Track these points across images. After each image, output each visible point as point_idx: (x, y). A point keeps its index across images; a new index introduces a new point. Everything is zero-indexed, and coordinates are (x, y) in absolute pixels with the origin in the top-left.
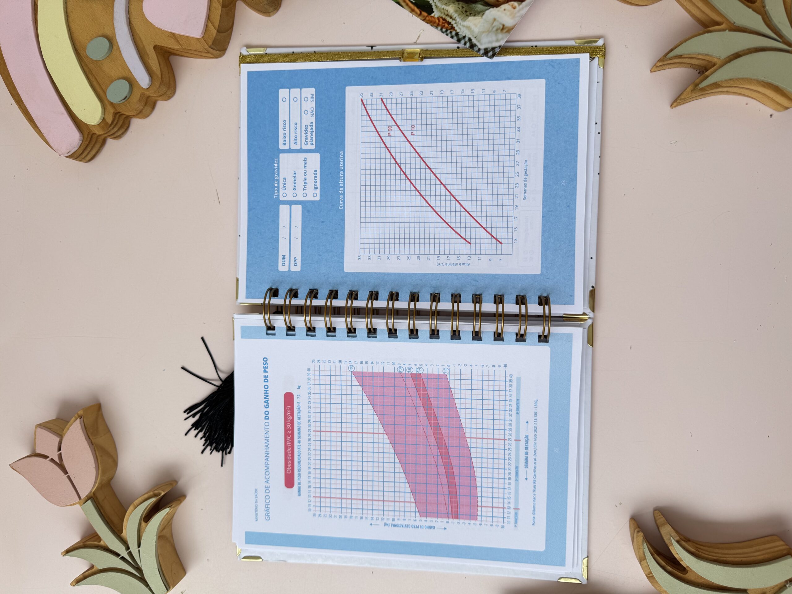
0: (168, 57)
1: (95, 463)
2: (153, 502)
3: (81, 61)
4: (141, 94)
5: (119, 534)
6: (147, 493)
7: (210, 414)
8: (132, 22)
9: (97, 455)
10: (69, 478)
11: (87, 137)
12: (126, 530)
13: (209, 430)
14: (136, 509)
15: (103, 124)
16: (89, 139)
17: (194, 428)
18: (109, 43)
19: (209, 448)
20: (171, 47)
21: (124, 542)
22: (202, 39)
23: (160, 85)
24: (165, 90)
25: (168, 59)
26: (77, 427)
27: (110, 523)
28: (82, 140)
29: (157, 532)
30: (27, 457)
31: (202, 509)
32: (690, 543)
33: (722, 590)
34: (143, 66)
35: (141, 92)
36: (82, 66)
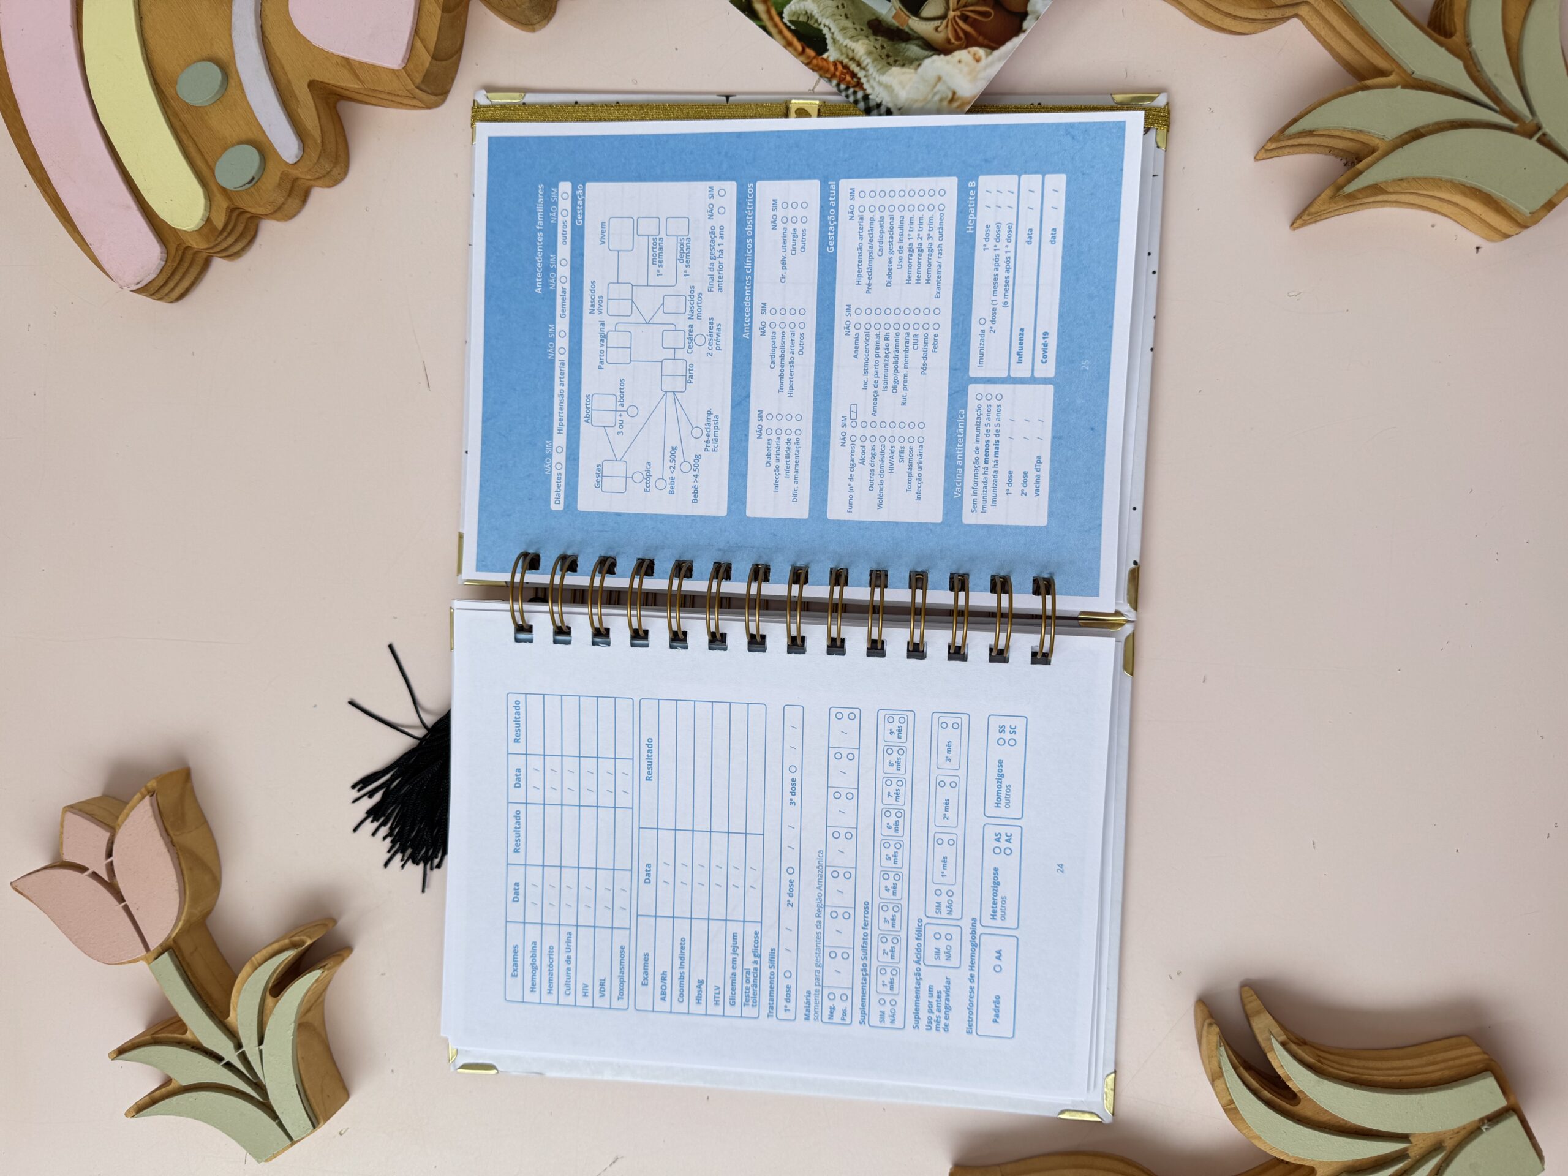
0: (336, 103)
1: (178, 881)
2: (289, 958)
3: (165, 106)
4: (281, 174)
5: (222, 1020)
6: (278, 941)
7: (403, 791)
8: (267, 34)
9: (183, 864)
10: (127, 909)
11: (175, 254)
12: (235, 1010)
13: (400, 821)
14: (257, 971)
15: (205, 230)
16: (178, 258)
17: (370, 819)
18: (222, 72)
19: (399, 856)
20: (343, 84)
21: (232, 1035)
22: (404, 72)
23: (319, 158)
24: (328, 167)
25: (335, 107)
26: (144, 812)
27: (204, 998)
28: (165, 259)
29: (296, 1015)
30: (45, 868)
31: (383, 974)
32: (1305, 1047)
33: (1364, 1135)
34: (288, 120)
35: (282, 170)
36: (168, 116)
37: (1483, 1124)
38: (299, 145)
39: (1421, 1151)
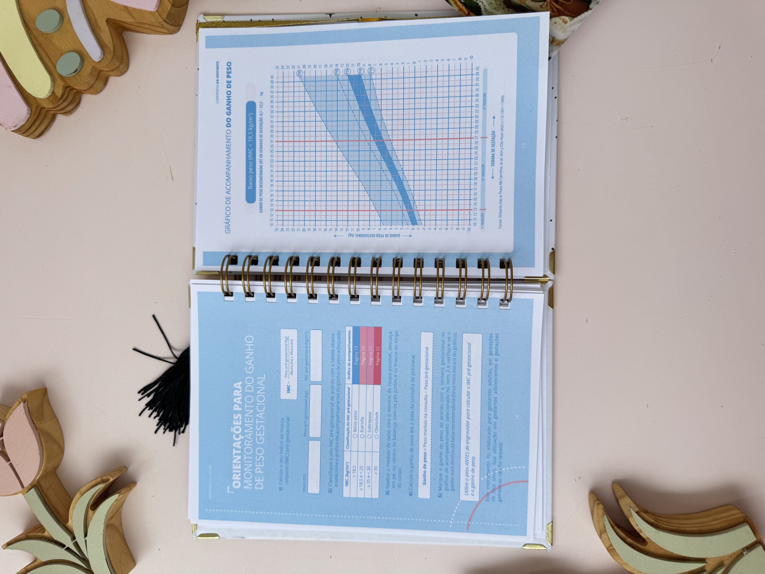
1: (39, 449)
2: (101, 489)
3: (30, 33)
4: (92, 67)
5: (65, 524)
6: (95, 480)
7: (164, 393)
9: (42, 440)
10: (11, 465)
11: (35, 111)
12: (72, 519)
13: (163, 409)
14: (83, 497)
15: (52, 98)
16: (37, 114)
17: (148, 408)
18: (60, 15)
19: (162, 427)
20: (124, 20)
21: (70, 532)
22: (156, 13)
23: (112, 59)
24: (117, 64)
26: (20, 411)
27: (55, 513)
28: (30, 114)
29: (105, 519)
31: (153, 496)
32: (649, 514)
33: (682, 560)
34: (95, 39)
35: (92, 65)
36: (31, 39)
37: (744, 551)
38: (101, 52)
39: (712, 567)
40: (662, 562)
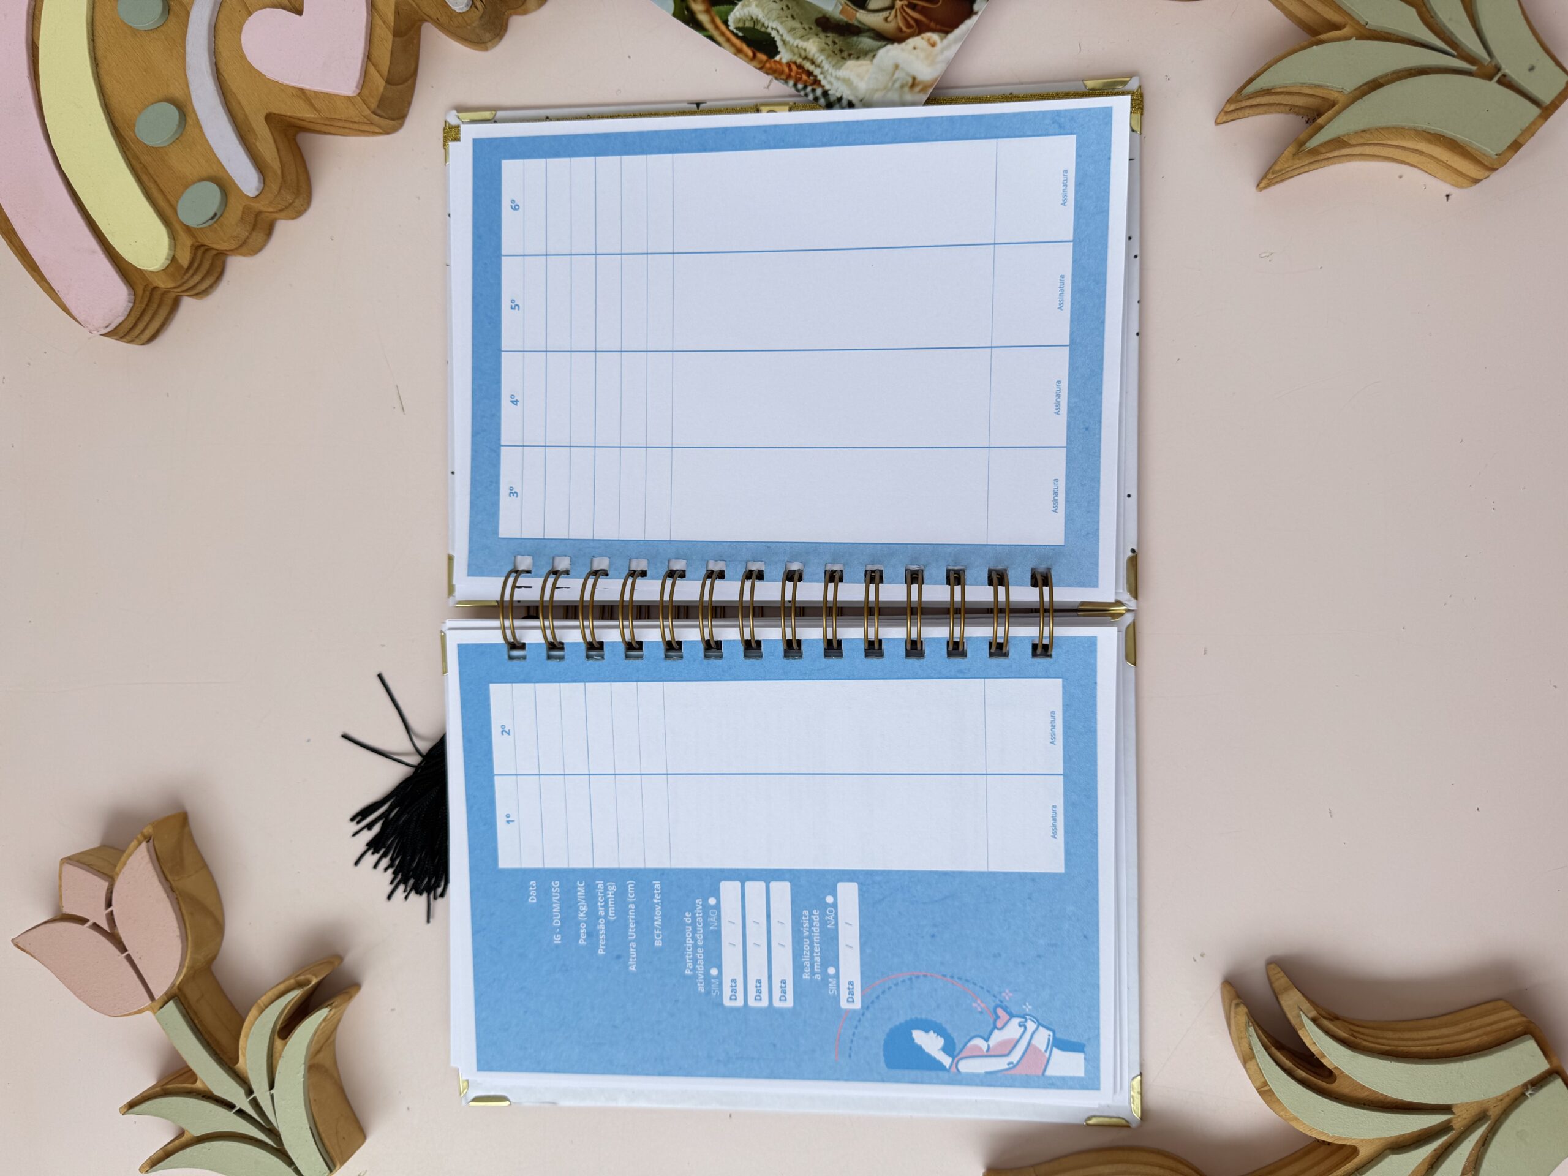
0: (295, 135)
1: (179, 925)
2: (296, 999)
3: (125, 150)
4: (244, 208)
5: (231, 1066)
6: (284, 982)
7: (401, 821)
8: (222, 71)
9: (184, 911)
10: (129, 959)
11: (143, 295)
12: (244, 1055)
13: (401, 851)
14: (263, 1014)
15: (171, 269)
16: (146, 299)
17: (371, 851)
18: (179, 113)
19: (402, 887)
20: (299, 115)
21: (242, 1080)
22: (359, 98)
23: (280, 190)
24: (289, 198)
25: (295, 140)
26: (142, 859)
27: (213, 1045)
28: (133, 301)
29: (306, 1056)
30: (46, 922)
31: (393, 1010)
32: (1338, 1022)
33: (1405, 1109)
34: (247, 154)
35: (244, 204)
36: (128, 159)
37: (1527, 1090)
38: (259, 179)
39: (1465, 1122)
40: (1365, 1114)
